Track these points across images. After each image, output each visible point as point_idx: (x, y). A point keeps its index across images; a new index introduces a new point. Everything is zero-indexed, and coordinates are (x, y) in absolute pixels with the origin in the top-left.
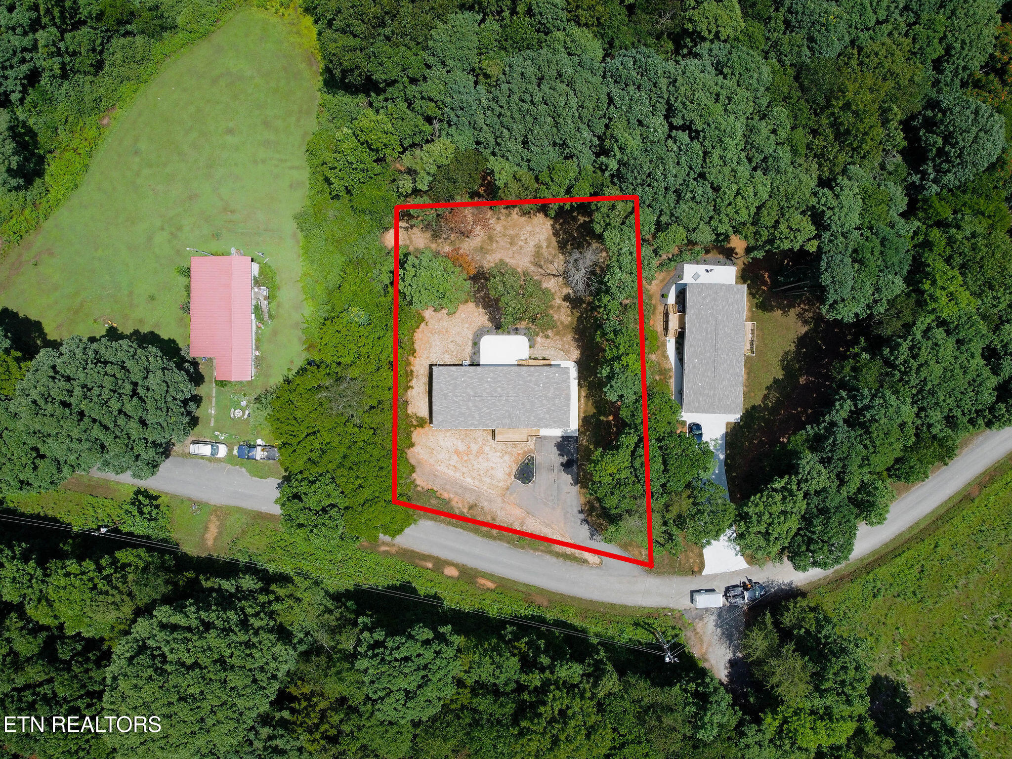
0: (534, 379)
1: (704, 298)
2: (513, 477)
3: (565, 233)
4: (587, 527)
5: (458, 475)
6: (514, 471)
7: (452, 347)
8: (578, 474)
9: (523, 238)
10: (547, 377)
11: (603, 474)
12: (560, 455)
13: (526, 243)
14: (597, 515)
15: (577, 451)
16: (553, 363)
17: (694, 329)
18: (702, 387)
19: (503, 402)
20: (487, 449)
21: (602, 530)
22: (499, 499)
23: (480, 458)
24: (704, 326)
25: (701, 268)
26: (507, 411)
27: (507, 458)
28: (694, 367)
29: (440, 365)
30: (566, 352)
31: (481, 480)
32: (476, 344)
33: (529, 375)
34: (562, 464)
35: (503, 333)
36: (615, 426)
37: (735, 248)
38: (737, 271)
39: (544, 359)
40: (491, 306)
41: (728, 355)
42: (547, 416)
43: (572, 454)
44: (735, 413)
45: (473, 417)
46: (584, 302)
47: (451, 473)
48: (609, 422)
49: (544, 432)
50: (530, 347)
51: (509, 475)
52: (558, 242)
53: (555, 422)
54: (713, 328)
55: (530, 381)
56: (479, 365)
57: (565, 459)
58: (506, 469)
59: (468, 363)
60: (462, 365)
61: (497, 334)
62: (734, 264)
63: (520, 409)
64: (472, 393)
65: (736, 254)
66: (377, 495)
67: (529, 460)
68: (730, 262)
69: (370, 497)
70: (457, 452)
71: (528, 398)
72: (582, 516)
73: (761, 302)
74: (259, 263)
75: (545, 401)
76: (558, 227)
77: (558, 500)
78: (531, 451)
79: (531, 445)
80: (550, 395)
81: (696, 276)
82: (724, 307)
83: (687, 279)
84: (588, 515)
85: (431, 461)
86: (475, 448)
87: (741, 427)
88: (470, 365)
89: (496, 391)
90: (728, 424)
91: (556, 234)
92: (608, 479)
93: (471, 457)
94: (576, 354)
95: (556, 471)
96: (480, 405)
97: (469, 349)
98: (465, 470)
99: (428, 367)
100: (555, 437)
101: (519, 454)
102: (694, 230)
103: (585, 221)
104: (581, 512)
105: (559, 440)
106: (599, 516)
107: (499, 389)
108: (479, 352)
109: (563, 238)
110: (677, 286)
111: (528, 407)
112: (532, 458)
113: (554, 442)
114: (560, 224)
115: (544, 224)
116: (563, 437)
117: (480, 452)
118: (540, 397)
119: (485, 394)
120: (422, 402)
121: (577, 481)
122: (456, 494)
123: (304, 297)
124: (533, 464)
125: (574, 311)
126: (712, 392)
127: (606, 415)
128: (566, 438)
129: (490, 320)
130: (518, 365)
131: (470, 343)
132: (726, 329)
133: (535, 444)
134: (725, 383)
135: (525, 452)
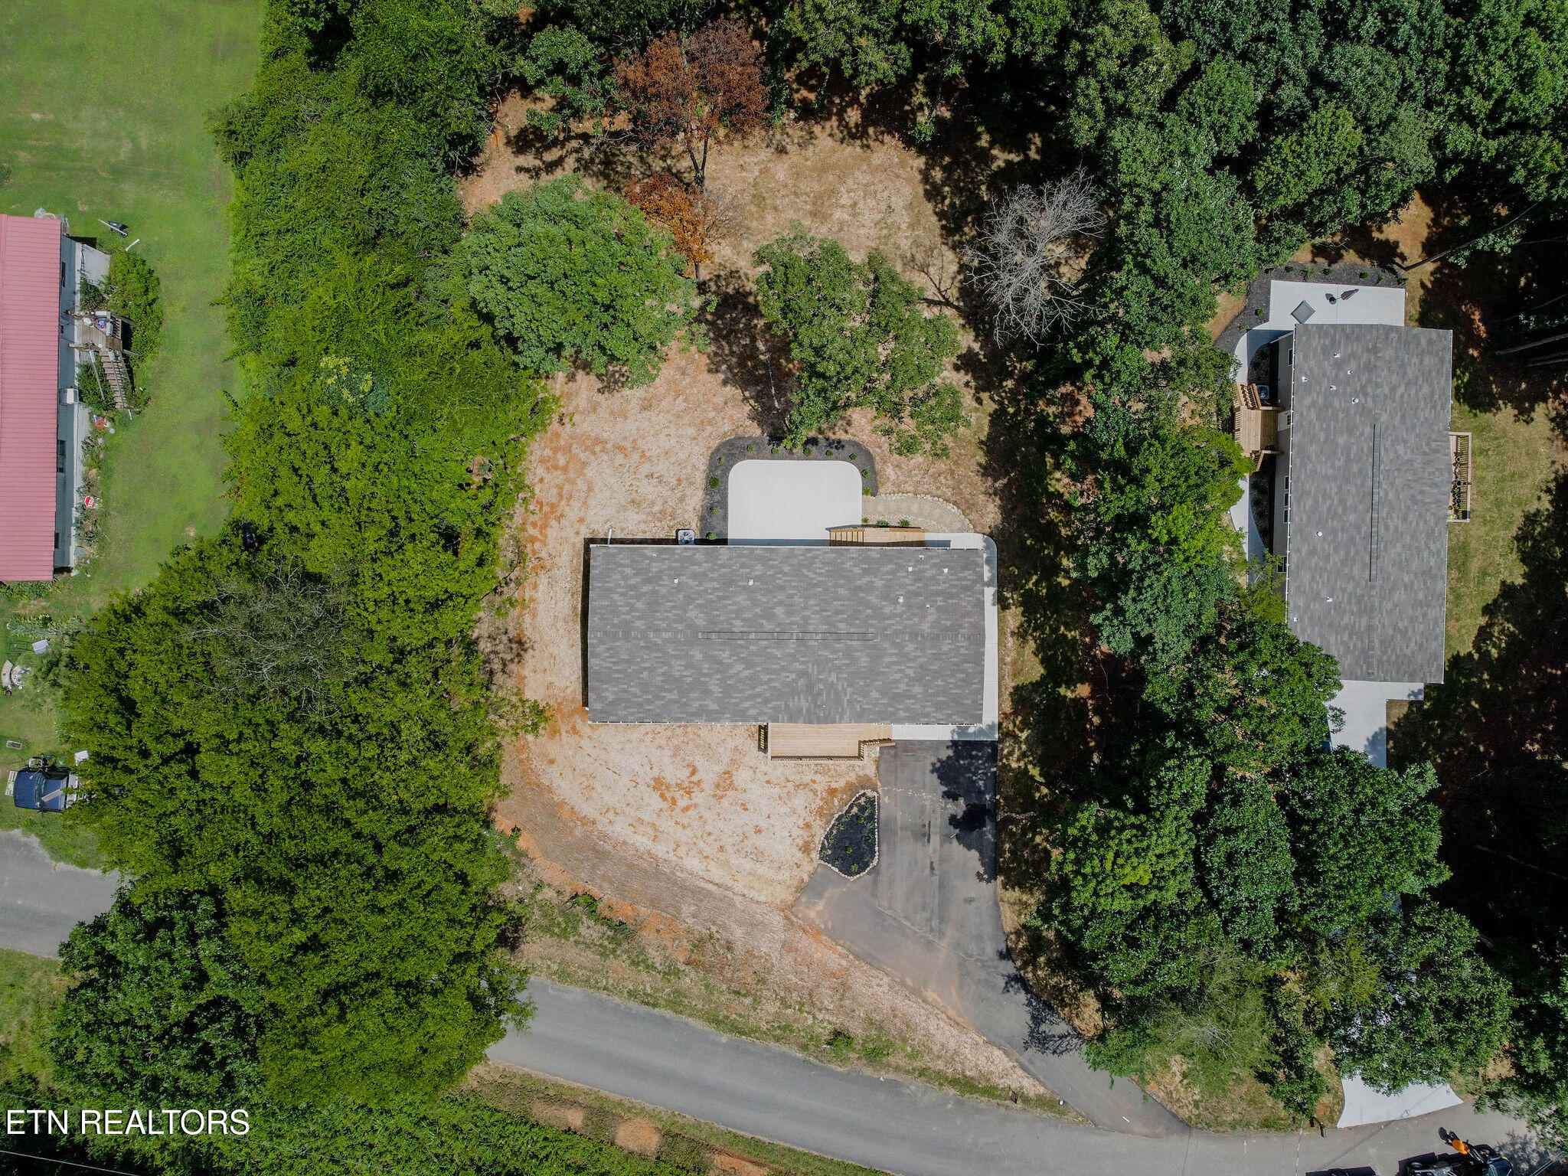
0: (879, 583)
1: (1339, 365)
2: (815, 855)
3: (957, 190)
4: (1022, 997)
5: (661, 850)
6: (820, 835)
7: (648, 489)
8: (997, 849)
9: (845, 200)
10: (918, 577)
11: (1110, 885)
12: (947, 795)
13: (854, 215)
14: (1049, 962)
15: (996, 783)
16: (928, 537)
17: (1313, 449)
18: (1337, 606)
19: (791, 646)
20: (742, 776)
21: (1063, 1005)
22: (777, 920)
23: (725, 802)
24: (1342, 440)
25: (1313, 292)
26: (803, 674)
27: (800, 801)
28: (1313, 552)
29: (614, 541)
30: (967, 506)
31: (726, 864)
32: (716, 483)
33: (866, 572)
34: (953, 821)
35: (790, 455)
36: (1097, 711)
37: (1396, 244)
38: (1408, 301)
39: (904, 526)
40: (757, 381)
41: (1405, 519)
42: (917, 689)
43: (981, 793)
44: (1412, 679)
45: (706, 692)
46: (1010, 375)
47: (641, 841)
48: (1079, 702)
49: (903, 732)
50: (865, 492)
51: (806, 849)
52: (941, 215)
53: (939, 707)
54: (1366, 447)
55: (869, 588)
56: (723, 541)
57: (959, 807)
58: (796, 832)
59: (693, 535)
60: (675, 542)
61: (773, 456)
62: (1400, 282)
63: (838, 669)
64: (701, 622)
65: (1403, 258)
66: (371, 967)
67: (862, 809)
68: (1387, 276)
69: (351, 974)
70: (658, 784)
71: (864, 637)
72: (1009, 968)
73: (1467, 385)
74: (110, 252)
75: (910, 647)
76: (938, 175)
77: (941, 920)
78: (865, 782)
79: (867, 767)
80: (925, 627)
81: (1302, 311)
82: (1393, 390)
83: (1279, 319)
84: (1025, 964)
85: (588, 810)
86: (709, 773)
87: (1427, 715)
88: (697, 542)
89: (769, 616)
90: (1391, 704)
91: (933, 193)
92: (1123, 902)
93: (698, 797)
94: (992, 513)
95: (935, 839)
96: (725, 655)
97: (696, 499)
98: (681, 835)
99: (580, 546)
100: (935, 745)
101: (832, 792)
102: (1384, 126)
103: (1008, 162)
104: (1006, 955)
105: (947, 753)
106: (1055, 966)
107: (779, 611)
108: (724, 505)
109: (952, 205)
110: (1254, 336)
111: (864, 661)
112: (871, 802)
113: (931, 759)
114: (944, 169)
115: (903, 164)
116: (955, 743)
117: (725, 783)
118: (897, 633)
119: (738, 625)
120: (564, 644)
121: (994, 869)
122: (653, 903)
123: (235, 346)
124: (871, 818)
125: (985, 396)
126: (1364, 622)
127: (1070, 683)
128: (963, 748)
129: (758, 417)
130: (833, 543)
131: (700, 479)
132: (1401, 449)
133: (878, 762)
134: (1399, 596)
135: (850, 788)
